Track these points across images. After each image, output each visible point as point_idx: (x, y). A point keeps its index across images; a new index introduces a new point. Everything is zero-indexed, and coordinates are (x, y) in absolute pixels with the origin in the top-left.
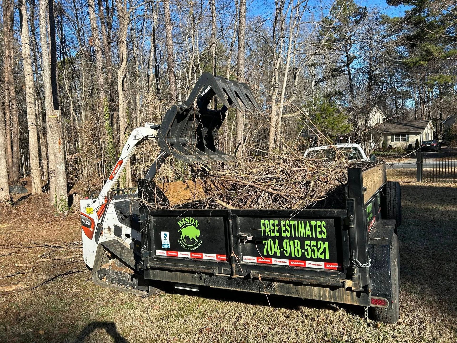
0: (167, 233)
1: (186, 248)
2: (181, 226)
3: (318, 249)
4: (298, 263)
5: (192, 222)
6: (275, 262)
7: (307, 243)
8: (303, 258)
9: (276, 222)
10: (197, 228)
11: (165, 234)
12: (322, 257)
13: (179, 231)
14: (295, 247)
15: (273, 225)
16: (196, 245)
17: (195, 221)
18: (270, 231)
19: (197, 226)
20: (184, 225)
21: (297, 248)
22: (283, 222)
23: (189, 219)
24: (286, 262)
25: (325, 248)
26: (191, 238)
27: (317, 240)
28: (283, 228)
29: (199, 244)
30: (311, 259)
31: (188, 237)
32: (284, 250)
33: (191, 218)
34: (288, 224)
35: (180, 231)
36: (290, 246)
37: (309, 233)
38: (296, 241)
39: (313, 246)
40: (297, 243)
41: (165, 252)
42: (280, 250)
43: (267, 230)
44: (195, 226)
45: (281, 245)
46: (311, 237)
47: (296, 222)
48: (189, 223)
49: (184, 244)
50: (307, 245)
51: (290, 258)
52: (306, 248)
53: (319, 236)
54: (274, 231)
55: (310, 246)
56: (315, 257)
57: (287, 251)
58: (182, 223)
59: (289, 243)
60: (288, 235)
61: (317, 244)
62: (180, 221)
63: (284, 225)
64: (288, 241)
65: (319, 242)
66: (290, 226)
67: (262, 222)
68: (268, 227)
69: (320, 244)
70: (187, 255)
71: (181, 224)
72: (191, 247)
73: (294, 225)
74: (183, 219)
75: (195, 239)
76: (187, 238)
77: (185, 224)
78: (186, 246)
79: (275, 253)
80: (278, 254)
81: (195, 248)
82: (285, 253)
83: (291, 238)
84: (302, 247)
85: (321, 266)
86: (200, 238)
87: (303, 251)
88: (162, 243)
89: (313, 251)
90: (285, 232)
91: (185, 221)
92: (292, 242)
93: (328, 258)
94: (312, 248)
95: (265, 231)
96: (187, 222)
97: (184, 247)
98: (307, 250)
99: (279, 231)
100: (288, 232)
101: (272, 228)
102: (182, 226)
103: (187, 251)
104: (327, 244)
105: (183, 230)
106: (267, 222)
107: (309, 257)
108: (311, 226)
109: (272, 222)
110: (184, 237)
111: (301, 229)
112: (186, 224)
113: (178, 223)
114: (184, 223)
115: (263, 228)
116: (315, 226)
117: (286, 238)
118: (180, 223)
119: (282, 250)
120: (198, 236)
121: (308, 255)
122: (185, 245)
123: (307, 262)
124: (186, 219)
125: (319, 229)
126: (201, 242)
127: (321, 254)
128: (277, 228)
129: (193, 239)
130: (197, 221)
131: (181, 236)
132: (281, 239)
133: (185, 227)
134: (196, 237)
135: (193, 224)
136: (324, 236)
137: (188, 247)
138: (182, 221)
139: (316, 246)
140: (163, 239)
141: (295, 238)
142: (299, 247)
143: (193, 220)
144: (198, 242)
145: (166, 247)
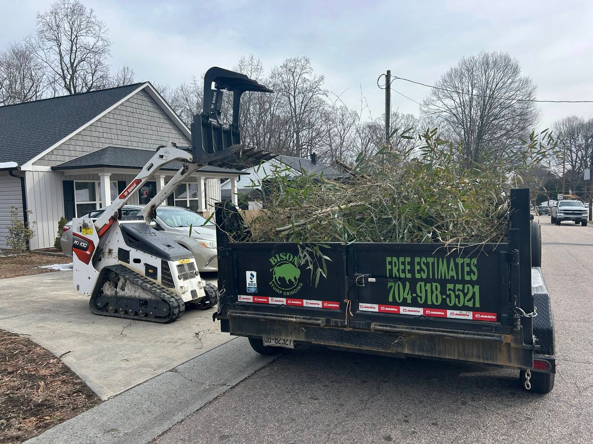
1: (281, 292)
2: (274, 264)
3: (465, 295)
4: (435, 313)
5: (289, 259)
6: (403, 310)
7: (450, 286)
8: (444, 306)
9: (408, 259)
10: (296, 267)
11: (252, 275)
12: (470, 304)
13: (271, 270)
14: (432, 292)
15: (403, 263)
16: (295, 288)
17: (294, 258)
18: (398, 271)
19: (296, 264)
20: (278, 262)
21: (435, 292)
22: (417, 259)
23: (286, 256)
24: (420, 312)
25: (474, 293)
26: (287, 280)
27: (463, 282)
28: (417, 267)
29: (299, 288)
30: (455, 308)
31: (284, 278)
32: (417, 295)
33: (288, 254)
34: (424, 262)
35: (273, 270)
36: (426, 291)
37: (453, 273)
38: (434, 284)
39: (459, 290)
40: (436, 286)
41: (251, 297)
42: (412, 295)
43: (395, 270)
44: (293, 264)
45: (413, 290)
46: (455, 278)
47: (436, 259)
48: (286, 260)
49: (277, 288)
50: (450, 290)
51: (425, 306)
52: (448, 293)
53: (467, 278)
54: (404, 271)
55: (454, 291)
56: (461, 305)
57: (421, 297)
58: (276, 261)
59: (425, 286)
60: (424, 276)
61: (464, 288)
62: (273, 258)
63: (419, 264)
64: (423, 284)
65: (466, 286)
66: (427, 264)
67: (388, 259)
68: (395, 266)
69: (468, 287)
70: (282, 301)
71: (274, 261)
72: (287, 291)
73: (433, 263)
74: (277, 256)
76: (282, 279)
77: (280, 262)
78: (280, 290)
79: (405, 299)
80: (409, 301)
81: (293, 293)
82: (419, 299)
83: (427, 281)
84: (443, 292)
85: (469, 316)
87: (444, 297)
88: (248, 286)
89: (458, 297)
90: (419, 272)
91: (280, 257)
92: (428, 286)
93: (478, 305)
94: (457, 293)
95: (391, 271)
96: (283, 259)
97: (277, 290)
98: (449, 296)
99: (412, 271)
100: (424, 273)
101: (402, 267)
102: (275, 265)
103: (281, 296)
104: (477, 288)
105: (276, 269)
106: (395, 259)
107: (452, 304)
108: (456, 265)
109: (402, 259)
110: (277, 279)
111: (443, 268)
112: (281, 261)
113: (271, 260)
114: (279, 260)
115: (389, 267)
116: (463, 264)
117: (421, 279)
118: (272, 261)
119: (414, 295)
120: (298, 277)
121: (450, 303)
123: (449, 312)
124: (281, 255)
125: (467, 269)
126: (301, 284)
127: (469, 301)
128: (408, 267)
129: (290, 280)
130: (296, 258)
131: (274, 276)
132: (414, 282)
133: (280, 265)
134: (295, 278)
135: (290, 262)
136: (474, 278)
137: (283, 291)
138: (276, 258)
139: (463, 291)
140: (248, 281)
141: (434, 280)
142: (438, 292)
143: (292, 256)
144: (298, 285)
145: (253, 290)
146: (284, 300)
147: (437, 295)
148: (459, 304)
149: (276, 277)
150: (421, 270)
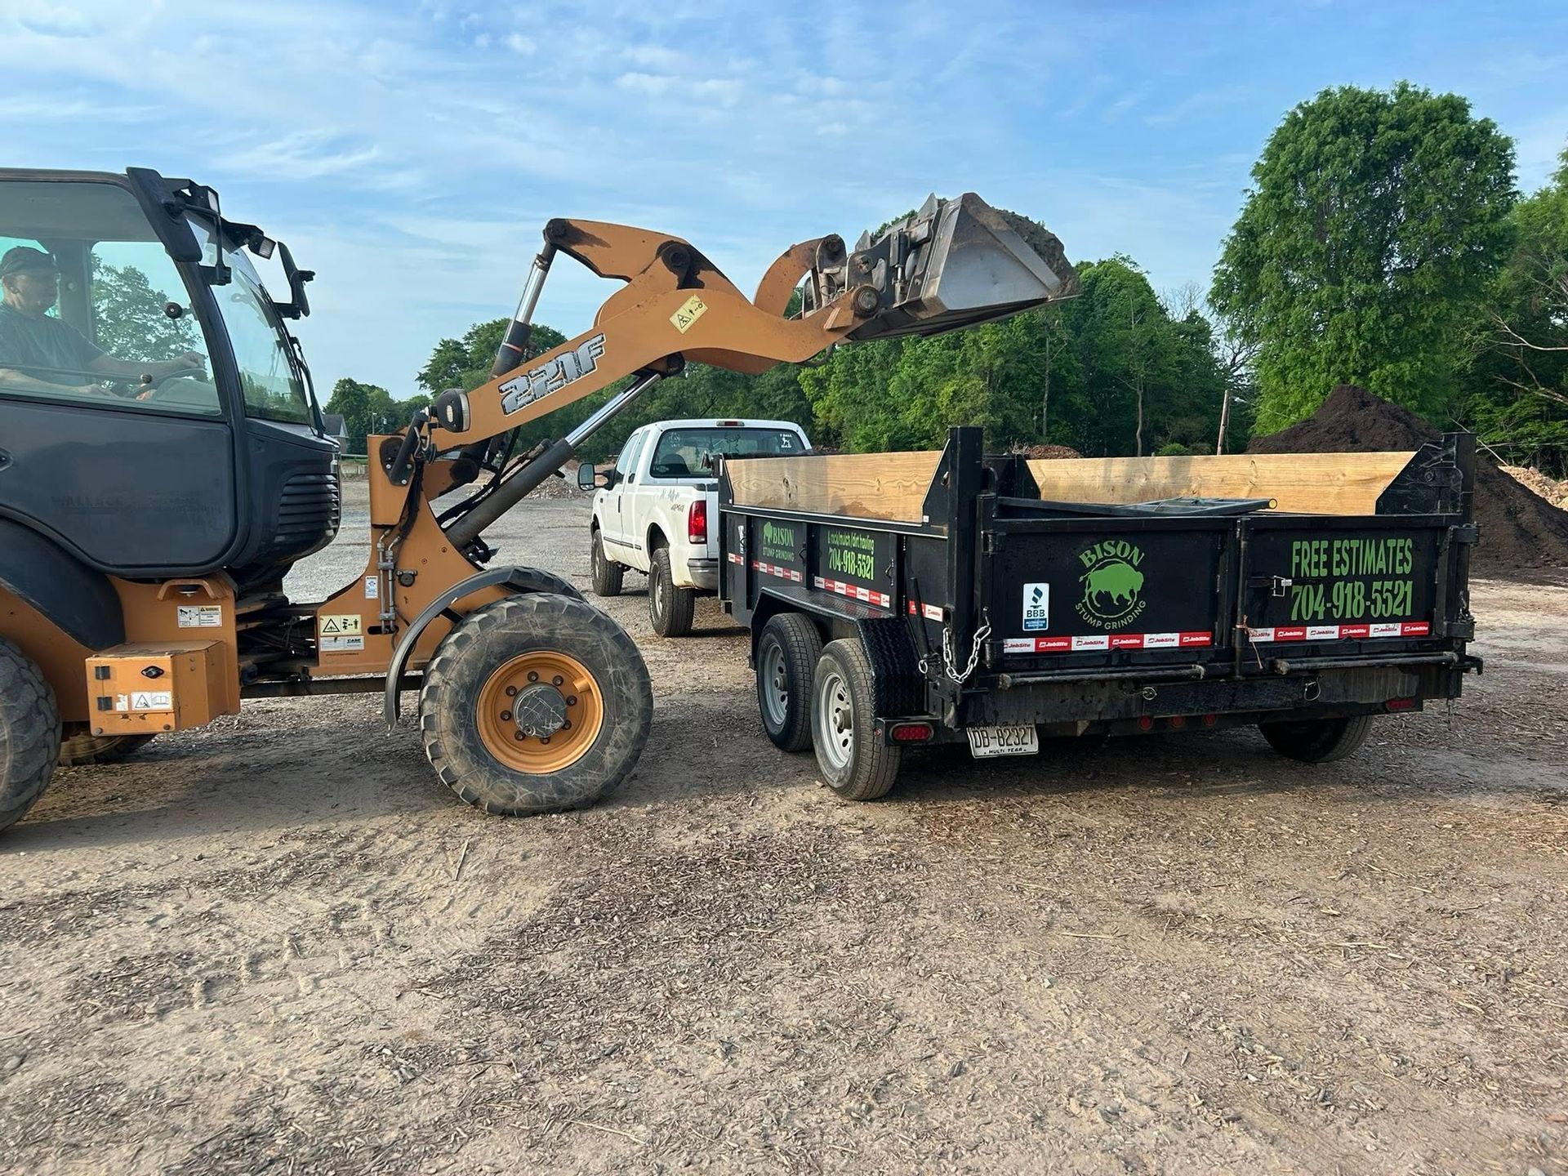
0: (1044, 588)
1: (1099, 623)
2: (1088, 564)
3: (1395, 597)
4: (1354, 631)
5: (1122, 553)
6: (1313, 633)
7: (1377, 585)
8: (1367, 619)
9: (1325, 544)
10: (1136, 569)
11: (1037, 591)
12: (1399, 612)
13: (1081, 579)
14: (1353, 598)
15: (1317, 551)
16: (1130, 613)
17: (1132, 550)
18: (1309, 565)
19: (1136, 564)
20: (1098, 561)
21: (1357, 598)
22: (1337, 544)
23: (1115, 546)
24: (1332, 632)
25: (1406, 593)
26: (1115, 597)
27: (1394, 577)
28: (1336, 557)
29: (1138, 611)
30: (1381, 620)
31: (1108, 594)
32: (1333, 605)
33: (1121, 543)
34: (1345, 548)
35: (1086, 579)
36: (1346, 595)
37: (1382, 565)
38: (1357, 584)
39: (1387, 590)
40: (1359, 587)
41: (1033, 641)
42: (1325, 605)
43: (1304, 564)
44: (1130, 562)
45: (1328, 596)
46: (1384, 572)
47: (1362, 542)
48: (1116, 556)
49: (1092, 615)
50: (1376, 591)
51: (1342, 622)
52: (1374, 596)
53: (1399, 570)
54: (1317, 565)
55: (1381, 592)
56: (1388, 614)
57: (1337, 607)
58: (1094, 558)
59: (1345, 589)
60: (1345, 571)
61: (1393, 586)
62: (1088, 552)
63: (1339, 551)
64: (1342, 584)
65: (1397, 583)
66: (1349, 551)
67: (1296, 545)
68: (1305, 558)
69: (1399, 585)
70: (1101, 643)
71: (1090, 560)
72: (1111, 620)
73: (1358, 549)
74: (1097, 547)
75: (1127, 596)
76: (1104, 597)
77: (1102, 560)
78: (1098, 618)
79: (1315, 613)
80: (1321, 617)
81: (1124, 622)
82: (1334, 610)
83: (1348, 579)
84: (1367, 597)
85: (1396, 630)
87: (1368, 603)
88: (1025, 617)
89: (1385, 601)
90: (1338, 564)
91: (1103, 550)
92: (1350, 585)
93: (1408, 613)
94: (1385, 596)
95: (1299, 565)
96: (1109, 553)
97: (1092, 621)
98: (1374, 602)
99: (1328, 565)
100: (1345, 566)
101: (1315, 558)
102: (1091, 567)
103: (1099, 631)
104: (1410, 583)
105: (1093, 576)
106: (1306, 545)
107: (1377, 615)
108: (1387, 549)
109: (1315, 544)
110: (1093, 596)
111: (1370, 556)
112: (1105, 558)
113: (1082, 557)
114: (1100, 556)
115: (1296, 559)
116: (1395, 548)
117: (1340, 578)
118: (1086, 558)
119: (1329, 605)
120: (1137, 589)
121: (1375, 612)
122: (1095, 617)
123: (1372, 627)
124: (1106, 545)
125: (1399, 556)
126: (1143, 604)
127: (1398, 606)
128: (1324, 558)
129: (1121, 597)
130: (1136, 551)
131: (1087, 592)
132: (1330, 581)
133: (1101, 567)
134: (1132, 592)
135: (1123, 559)
136: (1408, 569)
137: (1104, 621)
138: (1094, 552)
139: (1392, 592)
140: (1027, 604)
141: (1358, 577)
142: (1361, 597)
143: (1128, 547)
144: (1136, 604)
145: (1037, 626)
146: (1105, 638)
147: (1359, 602)
148: (1386, 613)
149: (1090, 593)
150: (1341, 561)
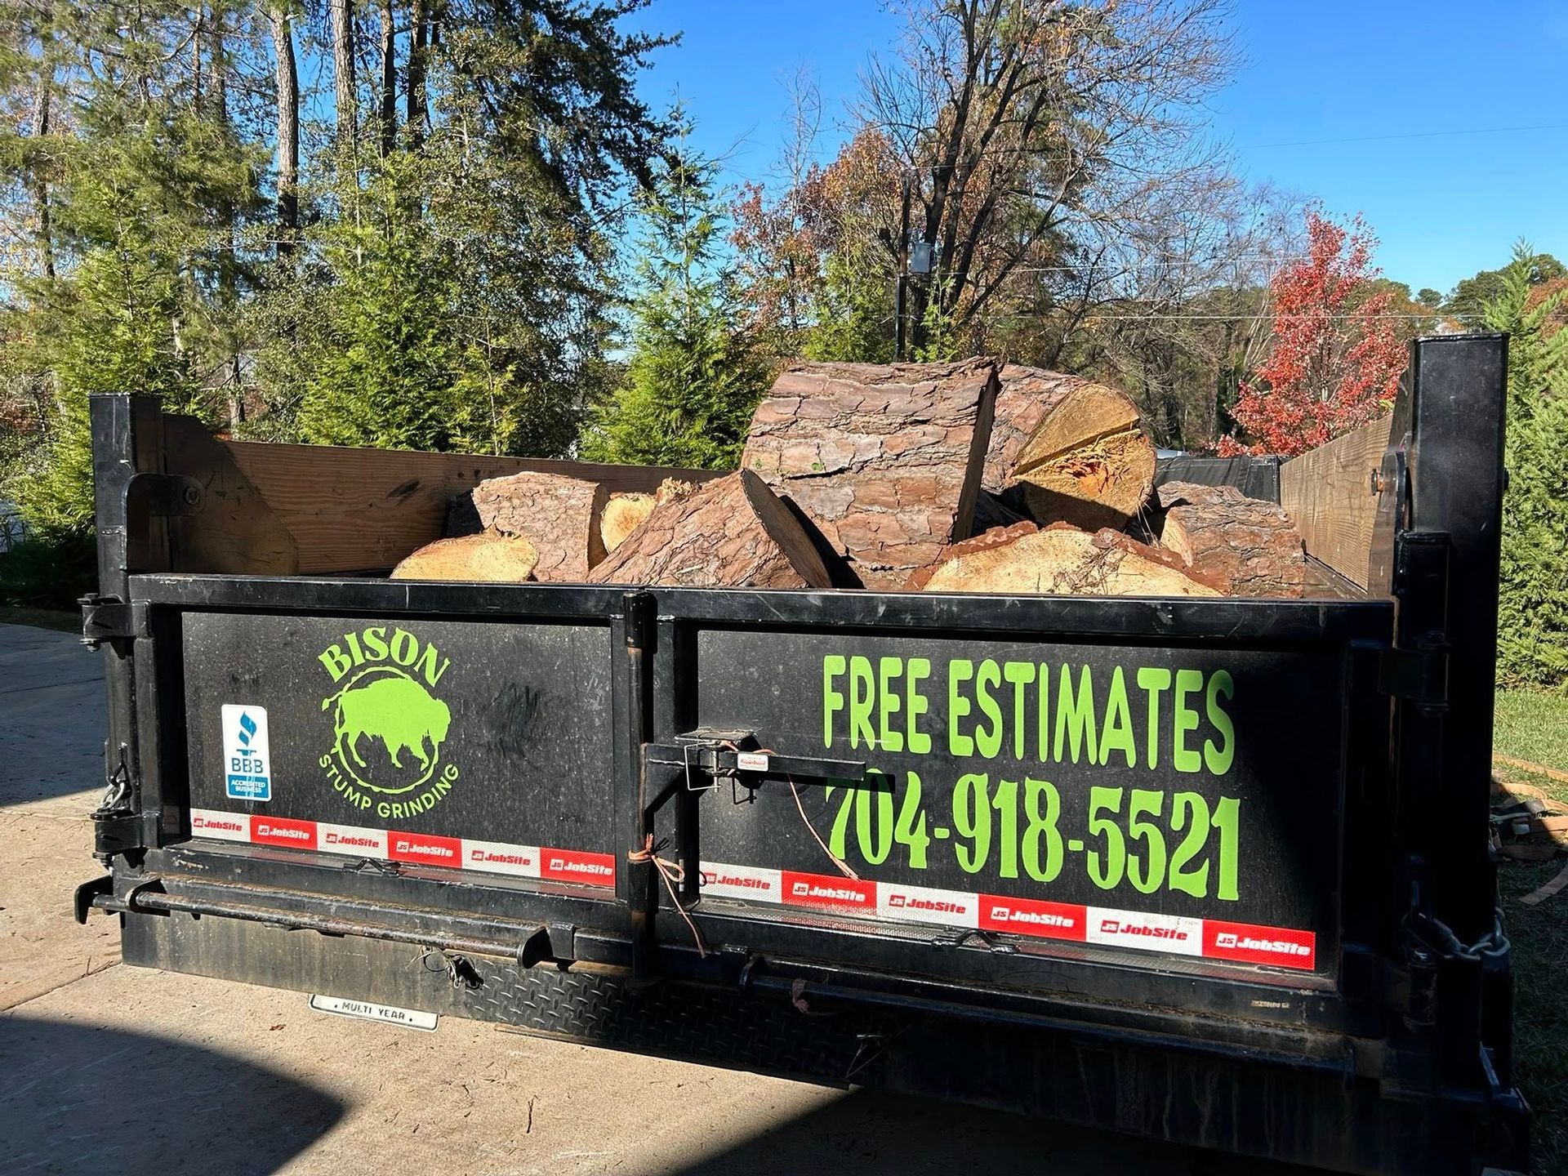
0: (259, 715)
1: (366, 803)
2: (337, 675)
3: (1173, 840)
4: (1033, 918)
5: (403, 656)
7: (1104, 797)
8: (1074, 890)
9: (920, 668)
10: (435, 692)
11: (245, 721)
12: (1195, 885)
13: (326, 704)
14: (1023, 823)
15: (898, 685)
17: (422, 650)
18: (874, 719)
19: (432, 680)
20: (354, 669)
21: (1035, 825)
22: (959, 669)
23: (387, 639)
25: (1214, 834)
26: (393, 750)
27: (1168, 780)
28: (959, 707)
29: (443, 786)
30: (1125, 897)
31: (378, 741)
32: (956, 836)
33: (400, 635)
34: (989, 683)
35: (334, 705)
36: (996, 814)
37: (1121, 739)
38: (1033, 787)
39: (1144, 816)
40: (1042, 795)
41: (243, 820)
42: (929, 831)
43: (859, 715)
44: (419, 677)
45: (936, 807)
46: (1131, 761)
47: (1044, 668)
48: (389, 661)
49: (352, 782)
50: (1103, 813)
51: (987, 883)
52: (1095, 827)
53: (1186, 762)
54: (898, 722)
55: (1121, 818)
56: (1151, 886)
57: (970, 844)
58: (346, 661)
59: (992, 794)
60: (990, 746)
61: (1167, 807)
62: (336, 649)
63: (966, 689)
64: (981, 782)
65: (1180, 799)
66: (1003, 694)
67: (833, 665)
68: (862, 698)
69: (1188, 805)
70: (374, 844)
71: (339, 665)
72: (392, 799)
73: (1031, 690)
74: (351, 639)
75: (418, 752)
76: (372, 747)
77: (362, 667)
78: (366, 791)
79: (900, 851)
80: (918, 860)
81: (416, 807)
82: (961, 852)
83: (1000, 769)
84: (1072, 823)
86: (449, 752)
87: (1076, 845)
88: (229, 770)
89: (1139, 847)
90: (967, 726)
91: (364, 648)
92: (1007, 791)
93: (1229, 891)
94: (1135, 831)
95: (842, 720)
96: (375, 653)
97: (352, 796)
98: (1100, 844)
100: (989, 732)
101: (890, 703)
102: (346, 678)
103: (369, 819)
104: (1228, 812)
105: (348, 699)
106: (861, 666)
107: (1111, 882)
108: (1137, 698)
109: (891, 667)
110: (352, 742)
111: (1076, 712)
112: (368, 664)
113: (324, 658)
114: (359, 660)
115: (833, 701)
116: (1167, 697)
117: (976, 763)
118: (331, 661)
119: (942, 833)
120: (438, 737)
121: (1104, 874)
122: (357, 788)
123: (1095, 916)
124: (368, 635)
125: (1186, 720)
126: (452, 772)
127: (1190, 867)
128: (918, 704)
129: (404, 752)
130: (431, 653)
131: (339, 732)
132: (941, 771)
133: (362, 684)
134: (427, 742)
135: (408, 670)
136: (1218, 762)
137: (378, 798)
138: (346, 650)
139: (1162, 822)
140: (231, 745)
141: (1030, 767)
142: (1050, 825)
143: (414, 644)
144: (438, 773)
145: (251, 791)
146: (380, 836)
147: (1042, 836)
148: (1144, 880)
149: (345, 736)
150: (974, 721)
